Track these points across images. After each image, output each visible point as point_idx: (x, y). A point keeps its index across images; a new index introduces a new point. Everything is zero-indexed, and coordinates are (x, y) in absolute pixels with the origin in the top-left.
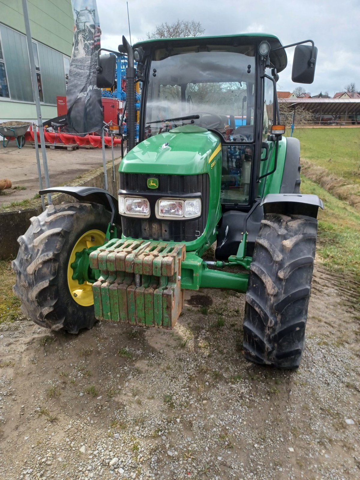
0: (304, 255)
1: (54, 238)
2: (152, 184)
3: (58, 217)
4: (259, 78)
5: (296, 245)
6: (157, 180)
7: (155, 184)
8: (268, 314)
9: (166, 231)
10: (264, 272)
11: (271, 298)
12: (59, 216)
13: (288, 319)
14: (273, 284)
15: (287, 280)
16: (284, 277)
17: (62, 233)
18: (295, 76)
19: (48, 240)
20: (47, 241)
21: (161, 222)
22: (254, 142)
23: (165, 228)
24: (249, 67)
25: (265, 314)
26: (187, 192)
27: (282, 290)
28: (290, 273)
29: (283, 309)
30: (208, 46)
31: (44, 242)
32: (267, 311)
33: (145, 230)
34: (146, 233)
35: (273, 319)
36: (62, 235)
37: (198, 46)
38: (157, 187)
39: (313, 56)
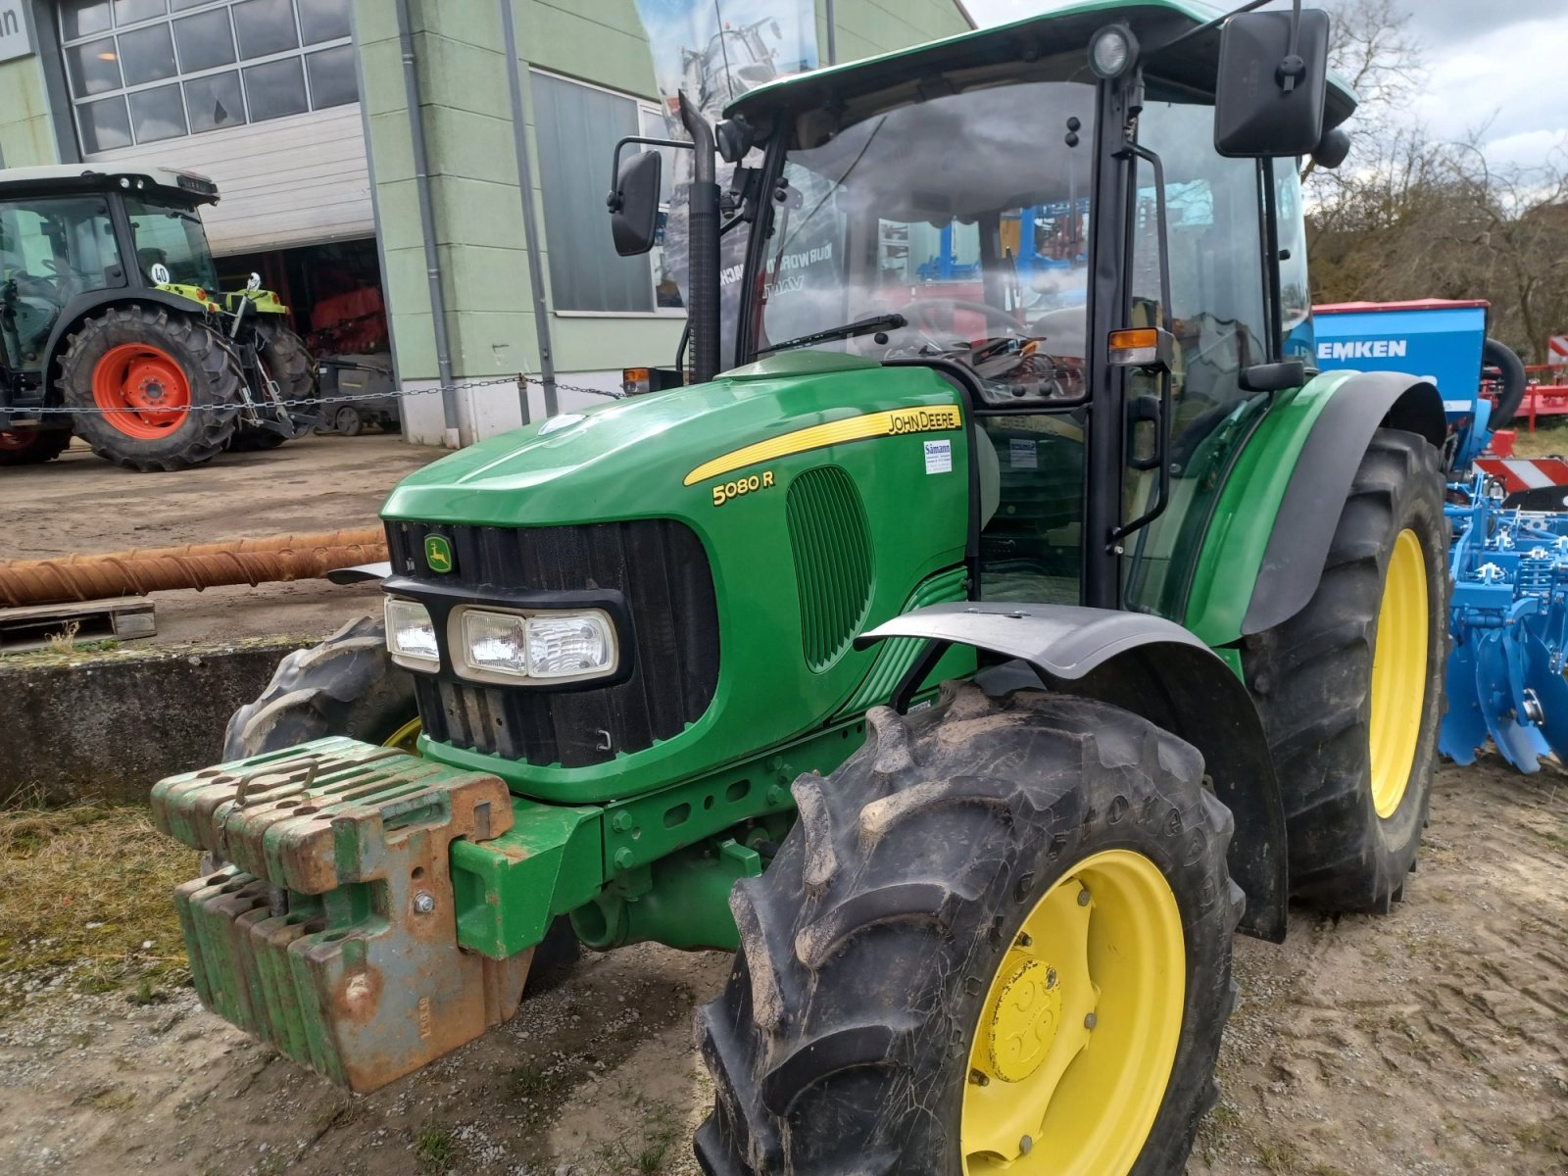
0: (923, 872)
1: (294, 719)
2: (437, 556)
3: (332, 653)
4: (1109, 164)
5: (908, 822)
6: (445, 541)
7: (441, 557)
8: (751, 1115)
9: (499, 722)
10: (757, 925)
11: (766, 1045)
12: (337, 651)
13: (811, 1155)
14: (771, 984)
15: (823, 969)
16: (811, 961)
17: (316, 704)
18: (1225, 135)
19: (277, 723)
20: (274, 726)
21: (481, 689)
22: (1089, 398)
23: (496, 711)
24: (1074, 125)
25: (738, 1109)
26: (538, 588)
27: (803, 1016)
28: (834, 946)
29: (786, 1104)
30: (947, 75)
31: (267, 730)
32: (750, 1100)
33: (452, 713)
34: (455, 727)
35: (765, 1139)
36: (315, 711)
37: (917, 81)
38: (449, 568)
39: (1293, 47)
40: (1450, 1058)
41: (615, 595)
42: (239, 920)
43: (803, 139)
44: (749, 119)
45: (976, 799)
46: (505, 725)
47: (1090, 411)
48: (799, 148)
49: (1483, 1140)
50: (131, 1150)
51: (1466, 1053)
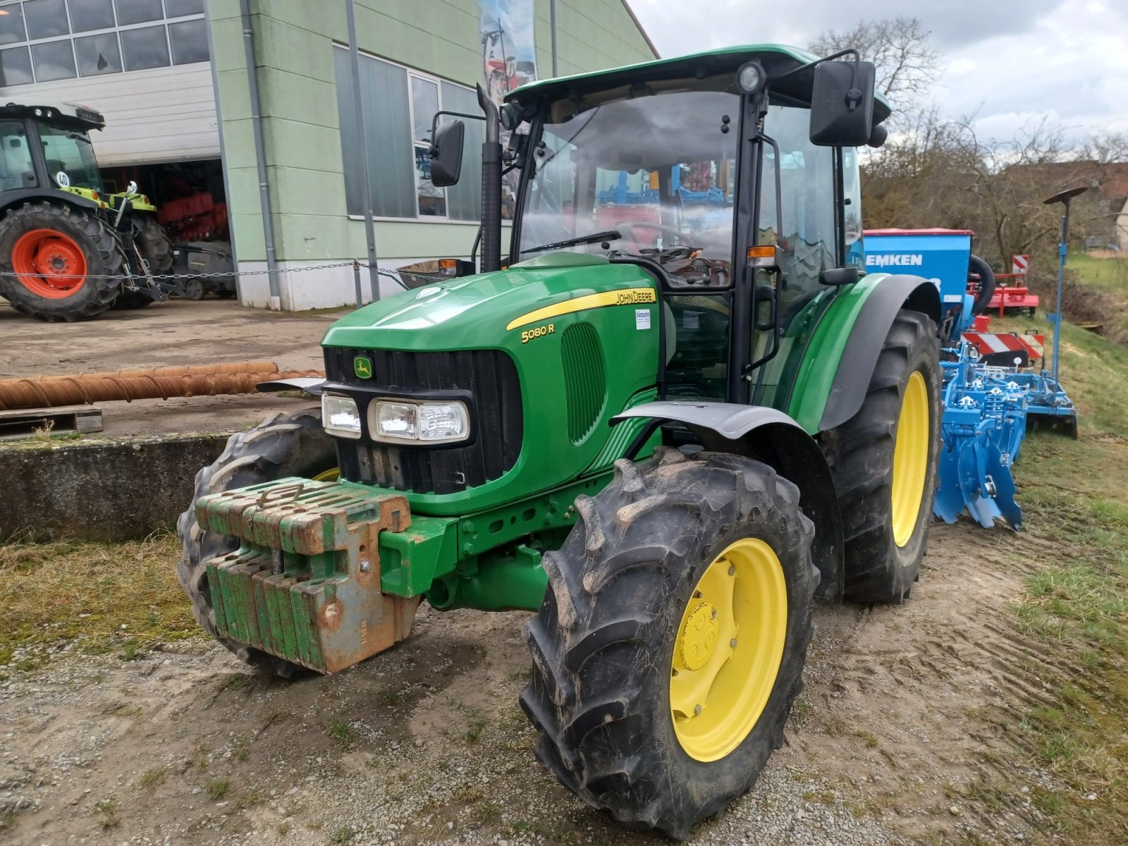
0: (653, 541)
1: (244, 474)
2: (361, 369)
3: (265, 433)
4: (747, 145)
5: (645, 516)
6: (368, 360)
7: (365, 370)
8: (557, 674)
9: (396, 468)
10: (560, 574)
11: (565, 638)
12: (268, 432)
13: (592, 693)
14: (569, 604)
15: (599, 594)
16: (592, 589)
17: (260, 465)
18: (816, 132)
19: (233, 476)
20: (231, 478)
21: (385, 447)
22: (733, 286)
23: (394, 461)
24: (726, 120)
25: (550, 673)
26: (426, 388)
27: (588, 620)
28: (606, 581)
29: (579, 664)
30: (648, 83)
31: (226, 481)
32: (556, 668)
33: (364, 464)
34: (365, 472)
35: (565, 688)
36: (258, 469)
37: (629, 86)
38: (370, 376)
39: (855, 84)
40: (932, 678)
41: (468, 393)
42: (254, 576)
43: (555, 116)
44: (522, 103)
45: (682, 503)
46: (400, 470)
47: (733, 294)
48: (552, 122)
49: (947, 717)
50: (148, 736)
51: (941, 675)
